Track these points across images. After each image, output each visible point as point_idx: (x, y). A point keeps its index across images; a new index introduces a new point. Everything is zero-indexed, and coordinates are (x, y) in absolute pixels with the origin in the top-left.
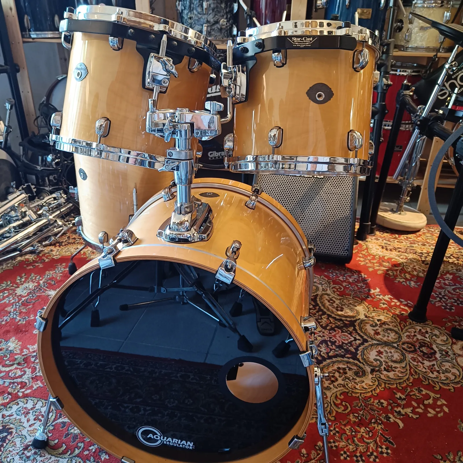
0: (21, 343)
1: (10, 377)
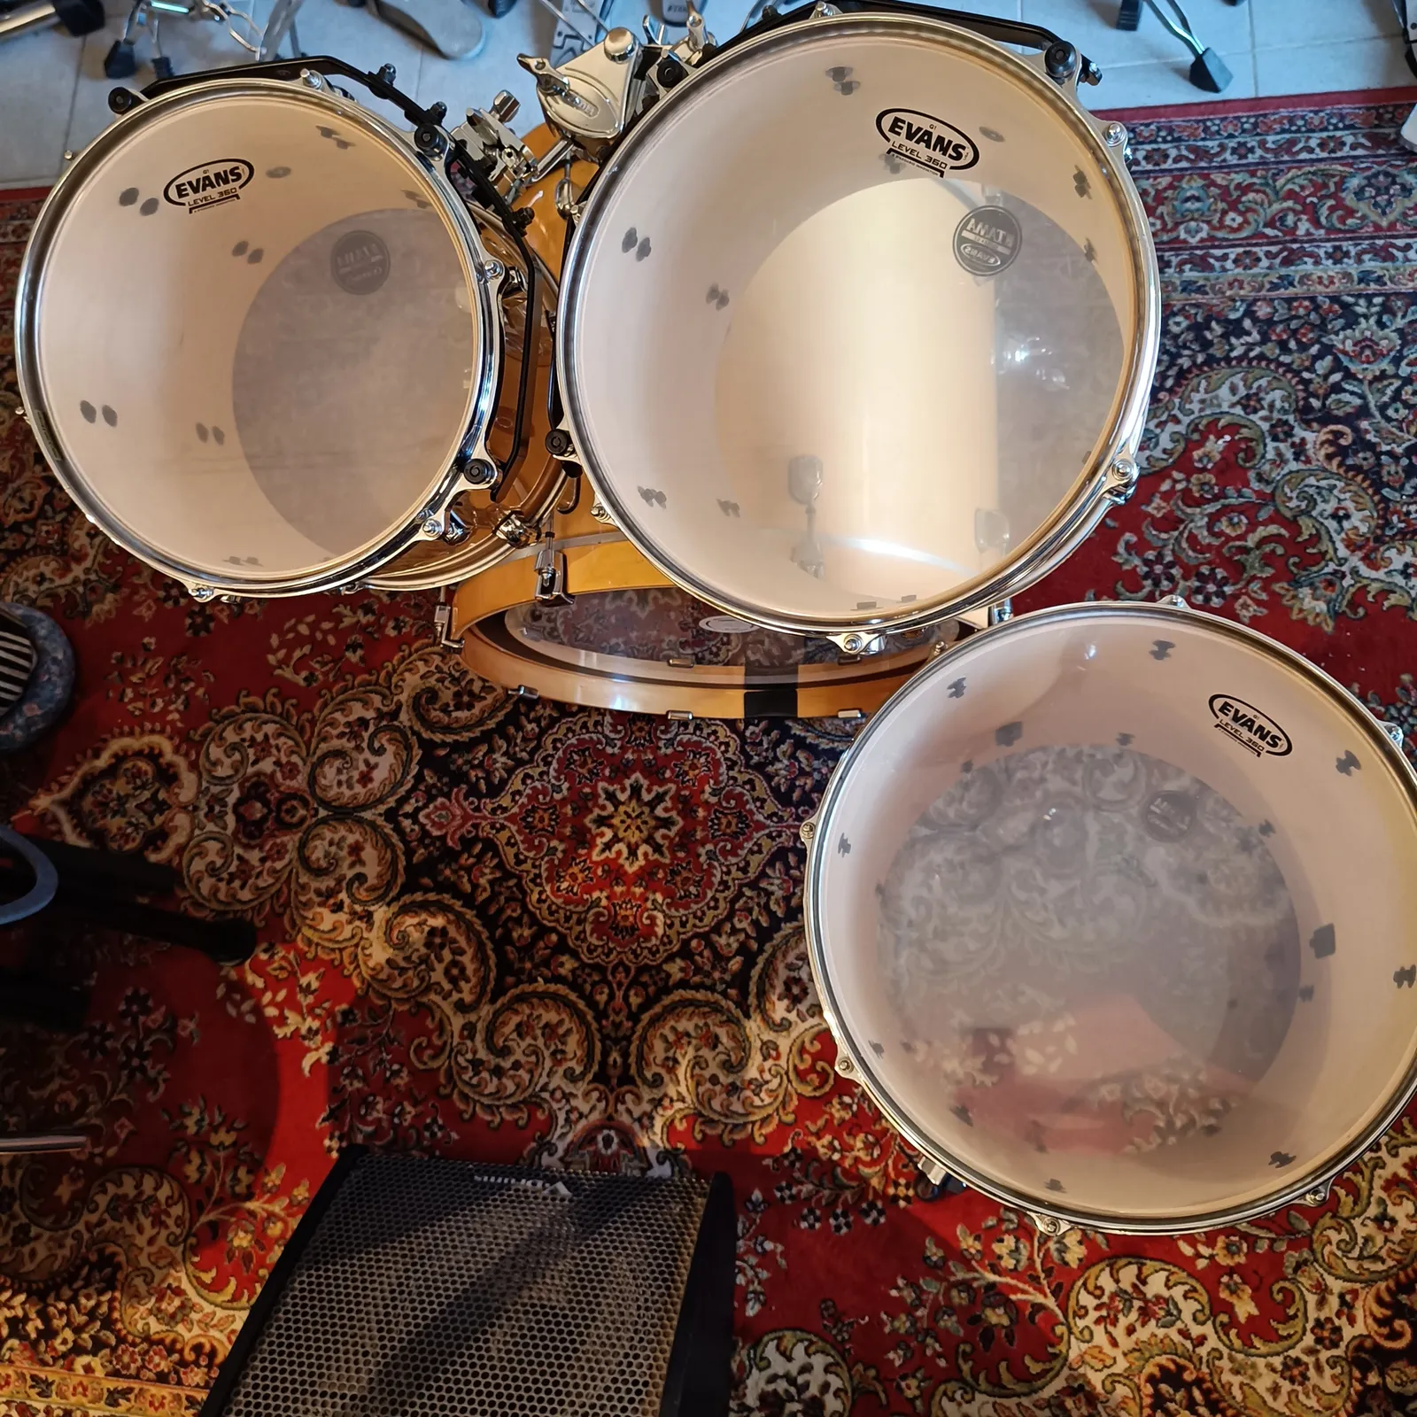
0: (1294, 616)
1: (1241, 513)
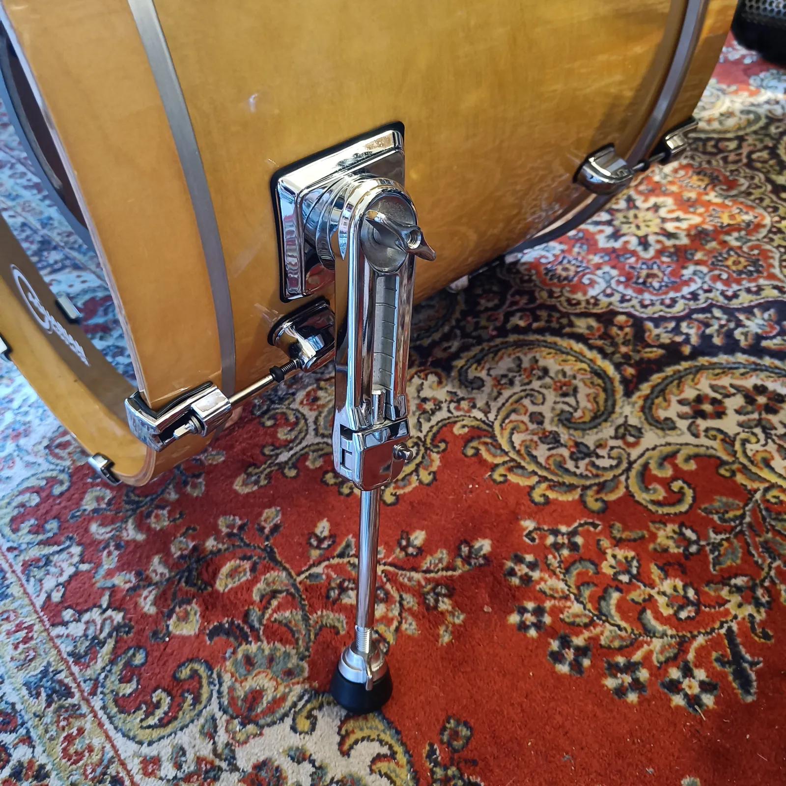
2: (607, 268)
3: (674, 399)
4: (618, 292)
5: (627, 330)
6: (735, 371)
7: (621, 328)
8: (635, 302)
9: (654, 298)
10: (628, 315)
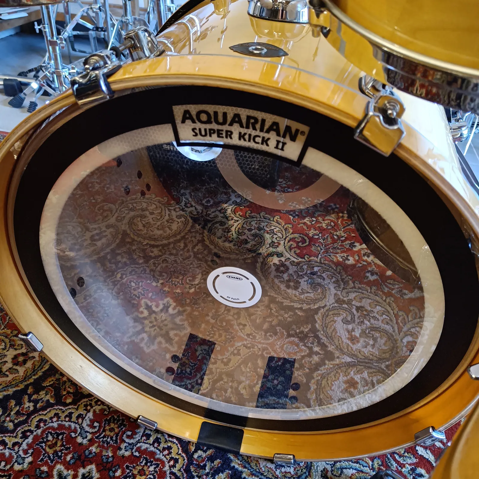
2: (85, 442)
3: (37, 358)
4: (74, 422)
5: (65, 393)
6: (5, 385)
7: (68, 392)
8: (63, 416)
9: (51, 424)
10: (65, 405)
